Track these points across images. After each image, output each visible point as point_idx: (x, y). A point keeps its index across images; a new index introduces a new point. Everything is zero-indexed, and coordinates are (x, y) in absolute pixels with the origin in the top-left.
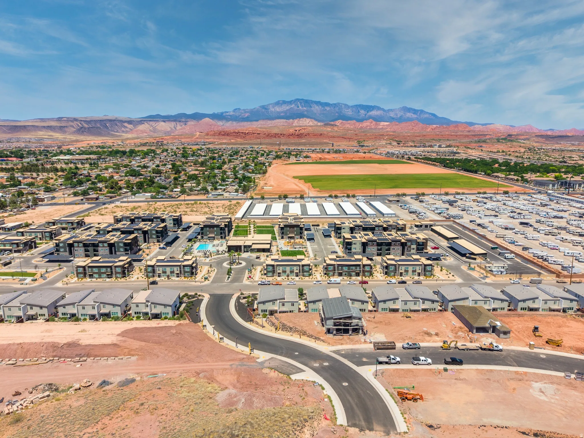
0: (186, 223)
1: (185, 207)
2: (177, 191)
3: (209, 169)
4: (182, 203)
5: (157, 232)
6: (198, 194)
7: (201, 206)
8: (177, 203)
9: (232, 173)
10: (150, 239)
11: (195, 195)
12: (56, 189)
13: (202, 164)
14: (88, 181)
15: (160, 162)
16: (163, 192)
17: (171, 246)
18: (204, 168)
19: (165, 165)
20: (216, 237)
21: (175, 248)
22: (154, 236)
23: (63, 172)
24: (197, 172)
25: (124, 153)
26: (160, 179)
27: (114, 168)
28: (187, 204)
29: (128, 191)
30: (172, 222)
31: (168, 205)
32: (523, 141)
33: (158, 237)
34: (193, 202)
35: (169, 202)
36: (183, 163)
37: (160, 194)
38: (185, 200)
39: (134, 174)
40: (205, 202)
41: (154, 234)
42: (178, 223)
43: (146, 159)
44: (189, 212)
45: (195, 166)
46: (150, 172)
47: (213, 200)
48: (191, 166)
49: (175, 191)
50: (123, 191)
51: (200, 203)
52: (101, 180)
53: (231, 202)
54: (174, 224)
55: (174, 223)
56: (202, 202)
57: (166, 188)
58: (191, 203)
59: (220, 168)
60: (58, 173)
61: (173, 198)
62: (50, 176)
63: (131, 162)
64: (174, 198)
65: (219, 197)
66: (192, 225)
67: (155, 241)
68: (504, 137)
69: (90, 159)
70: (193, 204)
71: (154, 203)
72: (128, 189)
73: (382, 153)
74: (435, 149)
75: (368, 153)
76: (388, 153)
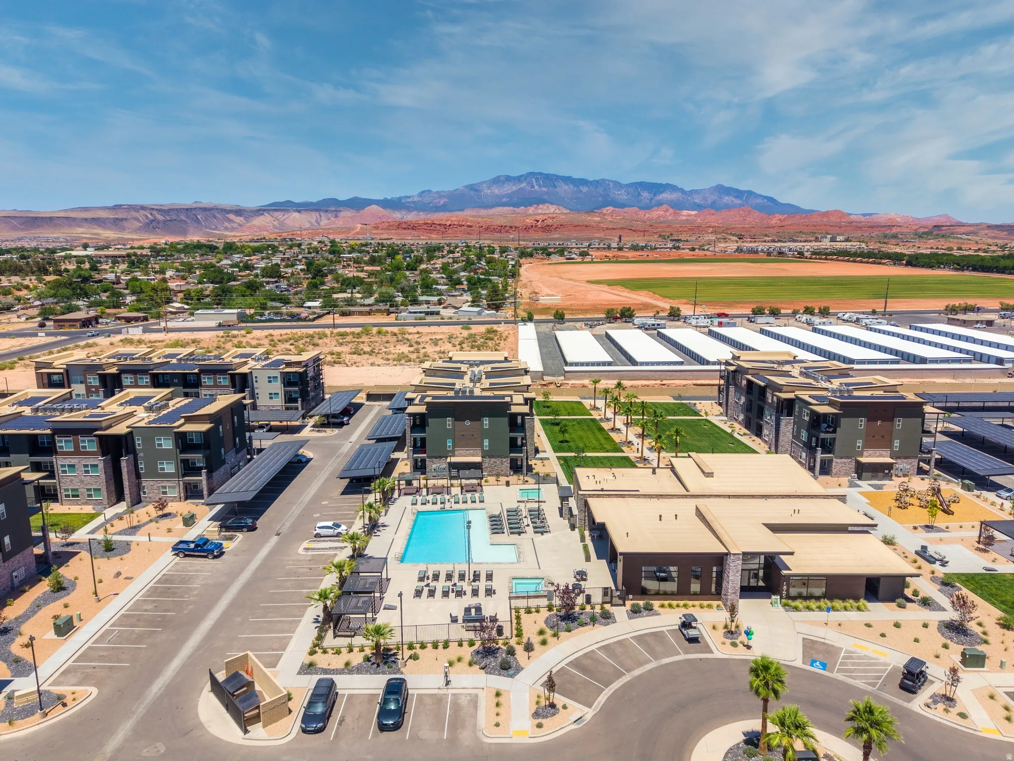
0: (340, 392)
1: (334, 343)
2: (316, 307)
3: (389, 271)
4: (328, 331)
5: (184, 442)
6: (369, 313)
7: (385, 339)
8: (311, 331)
9: (444, 276)
10: (146, 483)
11: (361, 313)
12: (13, 306)
13: (373, 261)
14: (105, 291)
15: (283, 260)
16: (277, 308)
17: (253, 528)
18: (378, 268)
19: (293, 266)
20: (487, 464)
21: (274, 539)
22: (169, 468)
23: (61, 275)
24: (362, 275)
25: (212, 248)
26: (277, 287)
27: (178, 270)
28: (342, 335)
29: (186, 307)
30: (278, 387)
31: (285, 337)
32: (964, 236)
33: (189, 469)
34: (358, 330)
35: (288, 331)
36: (331, 261)
37: (267, 312)
38: (334, 326)
39: (218, 279)
40: (395, 329)
41: (164, 455)
42: (304, 395)
43: (254, 257)
44: (349, 357)
45: (356, 265)
46: (257, 276)
47: (414, 325)
48: (349, 265)
49: (309, 308)
50: (173, 307)
51: (379, 333)
52: (138, 289)
53: (469, 329)
54: (290, 399)
55: (286, 393)
56: (384, 329)
57: (286, 302)
58: (353, 333)
59: (412, 268)
60: (44, 277)
61: (300, 320)
62: (26, 282)
63: (221, 260)
64: (305, 320)
65: (430, 319)
66: (361, 398)
67: (174, 489)
68: (926, 230)
69: (135, 255)
70: (359, 335)
71: (243, 332)
72: (187, 304)
73: (725, 251)
74: (826, 244)
75: (699, 249)
76: (739, 250)
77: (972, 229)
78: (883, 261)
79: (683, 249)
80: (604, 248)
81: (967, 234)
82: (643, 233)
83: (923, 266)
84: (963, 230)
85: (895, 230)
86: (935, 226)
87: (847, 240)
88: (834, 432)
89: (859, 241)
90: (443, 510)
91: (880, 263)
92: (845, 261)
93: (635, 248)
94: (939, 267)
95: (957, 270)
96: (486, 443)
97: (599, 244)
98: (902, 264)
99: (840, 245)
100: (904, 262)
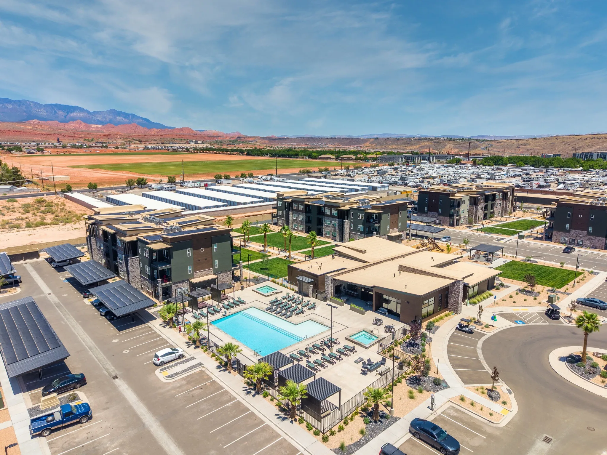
32: (252, 143)
53: (15, 201)
73: (138, 149)
74: (193, 145)
75: (121, 148)
76: (147, 148)
77: (254, 139)
78: (234, 153)
79: (110, 147)
80: (51, 147)
81: (253, 141)
82: (72, 138)
83: (254, 155)
84: (250, 139)
85: (220, 139)
86: (238, 137)
87: (203, 143)
88: (379, 222)
89: (210, 144)
90: (225, 316)
91: (233, 154)
92: (214, 153)
93: (75, 147)
94: (262, 156)
95: (270, 156)
96: (216, 263)
97: (45, 144)
98: (244, 155)
99: (200, 146)
100: (245, 153)
